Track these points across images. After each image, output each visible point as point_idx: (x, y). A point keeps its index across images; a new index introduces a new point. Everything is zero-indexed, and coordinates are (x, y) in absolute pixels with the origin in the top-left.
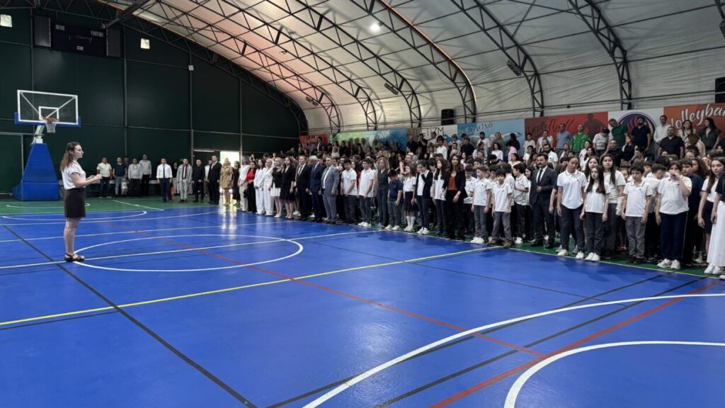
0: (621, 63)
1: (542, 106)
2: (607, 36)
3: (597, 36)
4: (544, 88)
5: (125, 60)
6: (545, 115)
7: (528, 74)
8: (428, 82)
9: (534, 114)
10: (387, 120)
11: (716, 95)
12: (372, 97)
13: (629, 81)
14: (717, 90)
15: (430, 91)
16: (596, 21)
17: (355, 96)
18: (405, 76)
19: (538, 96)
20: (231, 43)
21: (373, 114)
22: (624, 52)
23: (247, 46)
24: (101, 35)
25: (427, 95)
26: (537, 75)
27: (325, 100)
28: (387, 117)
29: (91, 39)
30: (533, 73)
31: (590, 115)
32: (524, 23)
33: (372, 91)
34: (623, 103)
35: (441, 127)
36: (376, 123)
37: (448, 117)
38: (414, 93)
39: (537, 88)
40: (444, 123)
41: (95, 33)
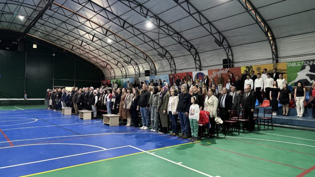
0: (195, 54)
1: (175, 70)
2: (187, 45)
3: (181, 45)
4: (175, 62)
5: (26, 52)
6: (176, 73)
7: (167, 58)
8: (140, 60)
9: (171, 73)
10: (130, 74)
11: (223, 66)
12: (124, 65)
13: (200, 60)
14: (223, 64)
15: (141, 63)
16: (180, 39)
17: (117, 65)
18: (132, 58)
19: (173, 66)
20: (67, 46)
21: (125, 72)
22: (196, 50)
23: (74, 47)
24: (16, 43)
25: (141, 65)
26: (172, 58)
27: (108, 66)
28: (130, 73)
29: (12, 45)
30: (170, 57)
31: (187, 73)
32: (160, 40)
33: (123, 63)
34: (196, 68)
35: (144, 77)
36: (126, 75)
37: (147, 73)
38: (136, 64)
39: (172, 63)
40: (146, 76)
41: (13, 43)
